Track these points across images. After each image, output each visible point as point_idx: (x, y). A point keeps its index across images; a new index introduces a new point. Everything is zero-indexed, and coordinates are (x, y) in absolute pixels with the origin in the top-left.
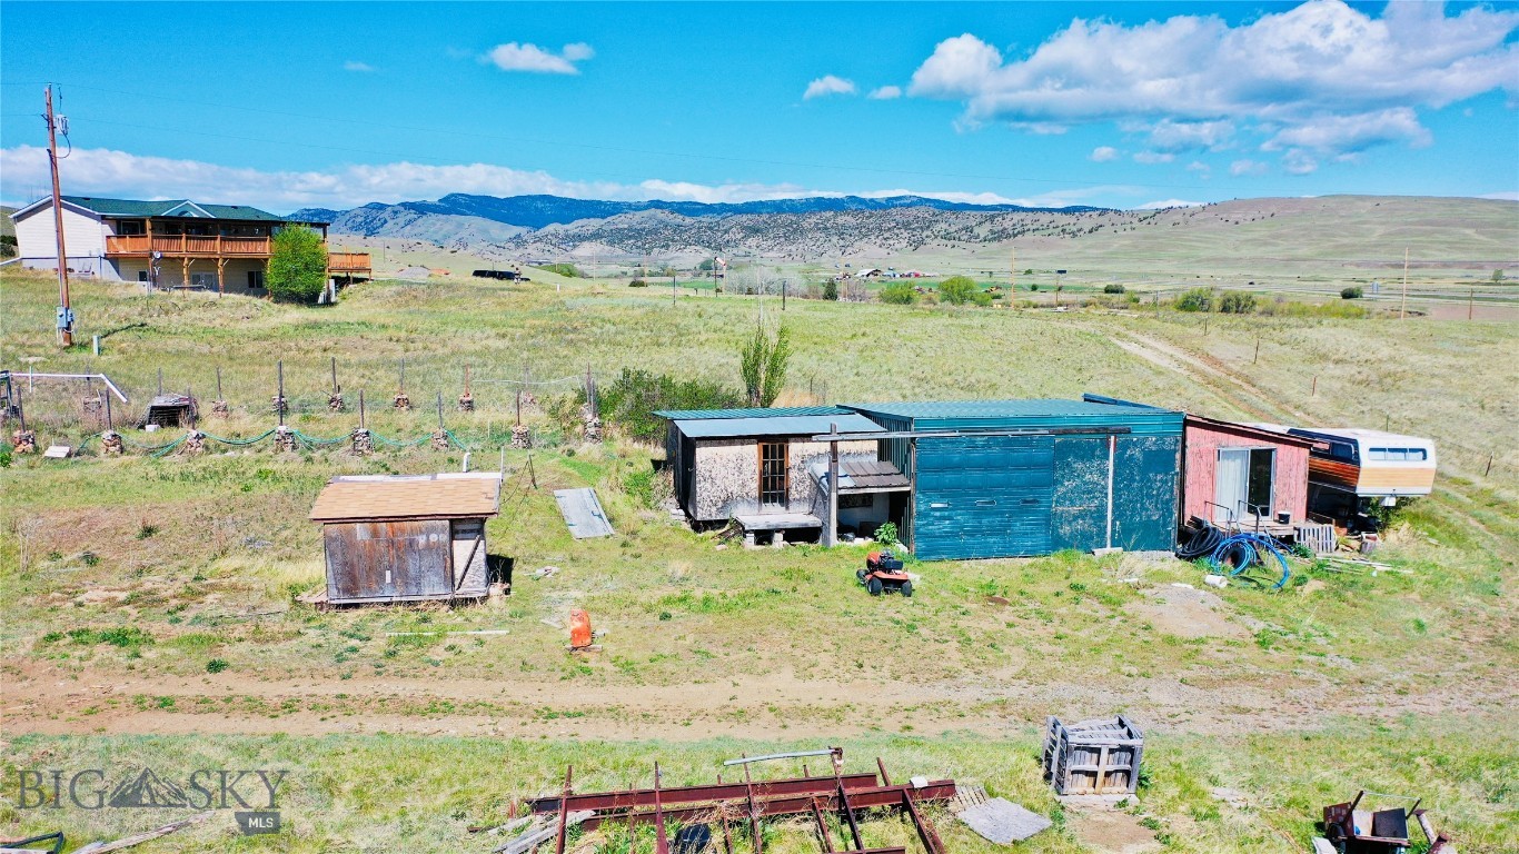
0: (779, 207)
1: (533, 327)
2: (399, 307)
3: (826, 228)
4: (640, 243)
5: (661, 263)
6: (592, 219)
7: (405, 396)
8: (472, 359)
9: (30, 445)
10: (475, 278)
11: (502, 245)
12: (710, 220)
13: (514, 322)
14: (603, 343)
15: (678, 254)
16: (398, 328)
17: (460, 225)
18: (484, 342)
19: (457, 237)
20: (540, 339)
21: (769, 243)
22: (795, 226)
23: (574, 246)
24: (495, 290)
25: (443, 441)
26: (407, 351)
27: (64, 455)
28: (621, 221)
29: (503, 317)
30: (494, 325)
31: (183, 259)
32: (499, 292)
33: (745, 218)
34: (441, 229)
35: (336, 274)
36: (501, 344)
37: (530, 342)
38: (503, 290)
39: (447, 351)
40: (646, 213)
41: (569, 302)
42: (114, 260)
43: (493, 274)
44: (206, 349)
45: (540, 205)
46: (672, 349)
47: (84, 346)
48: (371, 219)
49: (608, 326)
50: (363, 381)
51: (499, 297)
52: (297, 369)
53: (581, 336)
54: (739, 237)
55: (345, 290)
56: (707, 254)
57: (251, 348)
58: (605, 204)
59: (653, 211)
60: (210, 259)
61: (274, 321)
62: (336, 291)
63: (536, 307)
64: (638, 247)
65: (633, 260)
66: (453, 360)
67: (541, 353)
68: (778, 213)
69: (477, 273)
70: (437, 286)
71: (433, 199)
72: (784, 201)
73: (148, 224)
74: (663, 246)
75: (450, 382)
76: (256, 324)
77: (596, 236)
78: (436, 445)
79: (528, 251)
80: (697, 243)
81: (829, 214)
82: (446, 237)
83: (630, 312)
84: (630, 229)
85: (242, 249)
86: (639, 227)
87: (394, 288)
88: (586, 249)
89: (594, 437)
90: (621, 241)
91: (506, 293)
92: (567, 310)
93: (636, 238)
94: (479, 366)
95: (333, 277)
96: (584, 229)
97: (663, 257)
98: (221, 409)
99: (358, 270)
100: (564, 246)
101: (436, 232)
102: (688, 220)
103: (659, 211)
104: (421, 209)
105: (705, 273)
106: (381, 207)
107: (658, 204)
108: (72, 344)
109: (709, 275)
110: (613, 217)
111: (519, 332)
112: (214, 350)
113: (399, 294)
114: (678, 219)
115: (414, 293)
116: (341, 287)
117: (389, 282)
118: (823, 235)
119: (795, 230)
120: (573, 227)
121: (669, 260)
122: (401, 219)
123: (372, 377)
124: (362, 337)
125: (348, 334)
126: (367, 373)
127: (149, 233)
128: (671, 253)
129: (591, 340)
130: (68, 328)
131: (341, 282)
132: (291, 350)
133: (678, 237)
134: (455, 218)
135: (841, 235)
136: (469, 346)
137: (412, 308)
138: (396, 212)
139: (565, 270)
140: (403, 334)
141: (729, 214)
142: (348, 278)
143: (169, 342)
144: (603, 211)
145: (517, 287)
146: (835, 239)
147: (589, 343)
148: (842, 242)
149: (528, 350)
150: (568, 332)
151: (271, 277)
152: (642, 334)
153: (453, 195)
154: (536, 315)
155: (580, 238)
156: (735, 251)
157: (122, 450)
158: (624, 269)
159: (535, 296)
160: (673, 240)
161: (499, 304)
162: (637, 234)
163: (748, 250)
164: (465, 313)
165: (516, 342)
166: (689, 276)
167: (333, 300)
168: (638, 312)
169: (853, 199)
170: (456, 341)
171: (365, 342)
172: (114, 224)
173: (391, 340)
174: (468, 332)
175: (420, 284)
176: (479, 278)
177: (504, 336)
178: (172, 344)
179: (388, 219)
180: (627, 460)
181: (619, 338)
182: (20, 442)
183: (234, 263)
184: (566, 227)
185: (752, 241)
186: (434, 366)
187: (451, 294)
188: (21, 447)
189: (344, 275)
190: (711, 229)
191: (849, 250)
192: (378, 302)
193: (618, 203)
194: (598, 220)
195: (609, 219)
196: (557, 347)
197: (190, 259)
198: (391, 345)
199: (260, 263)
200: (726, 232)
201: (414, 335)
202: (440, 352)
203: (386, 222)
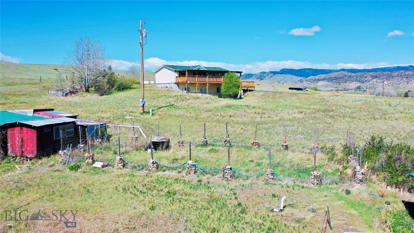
0: (384, 70)
1: (314, 109)
2: (263, 99)
3: (401, 76)
4: (337, 81)
5: (344, 87)
6: (323, 75)
7: (257, 141)
8: (288, 123)
9: (91, 160)
10: (289, 90)
11: (296, 82)
12: (360, 74)
13: (306, 107)
14: (347, 117)
15: (350, 84)
16: (259, 108)
17: (285, 77)
18: (293, 115)
19: (284, 80)
20: (317, 115)
21: (381, 80)
22: (390, 75)
23: (317, 82)
24: (297, 94)
25: (271, 176)
26: (261, 118)
27: (100, 166)
28: (332, 75)
29: (301, 104)
30: (297, 108)
31: (196, 83)
32: (299, 95)
33: (372, 73)
34: (280, 78)
35: (243, 89)
36: (301, 116)
37: (313, 115)
38: (300, 94)
39: (278, 118)
40: (339, 73)
41: (327, 99)
42: (178, 84)
43: (295, 89)
44: (188, 115)
45: (307, 71)
46: (382, 121)
47: (148, 113)
48: (262, 76)
49: (347, 109)
50: (242, 131)
51: (298, 96)
52: (218, 124)
53: (336, 114)
54: (370, 79)
55: (246, 94)
56: (359, 84)
57: (204, 115)
58: (327, 70)
59: (342, 72)
60: (204, 83)
61: (216, 105)
62: (243, 94)
63: (313, 100)
64: (336, 82)
65: (335, 86)
66: (280, 123)
67: (319, 121)
68: (384, 71)
69: (290, 89)
70: (276, 92)
71: (278, 70)
72: (386, 68)
73: (187, 72)
74: (345, 82)
75: (278, 133)
76: (210, 105)
77: (324, 79)
78: (267, 178)
79: (304, 84)
80: (356, 81)
81: (402, 71)
82: (281, 80)
83: (355, 103)
84: (334, 77)
85: (214, 80)
86: (337, 77)
87: (262, 93)
88: (320, 83)
89: (361, 181)
90: (332, 81)
91: (301, 95)
92: (326, 102)
93: (336, 80)
94: (291, 126)
95: (242, 90)
96: (321, 77)
97: (345, 85)
98: (181, 142)
99: (251, 87)
100: (314, 82)
101: (278, 79)
102: (353, 74)
103: (344, 72)
104: (275, 73)
105: (359, 90)
106: (265, 73)
107: (343, 70)
108: (144, 112)
109: (360, 90)
110: (330, 74)
111: (309, 111)
112: (191, 115)
113: (263, 95)
114: (350, 74)
115: (268, 95)
116: (245, 92)
117: (261, 91)
118: (400, 78)
119: (390, 77)
120: (317, 77)
121: (346, 86)
122: (269, 76)
123: (246, 129)
124: (245, 112)
125: (240, 109)
126: (244, 127)
127: (187, 75)
128: (348, 84)
129: (341, 115)
130: (143, 106)
131: (245, 91)
132: (218, 116)
133: (349, 79)
134: (284, 75)
135: (407, 78)
136: (287, 117)
137: (267, 100)
138: (268, 74)
139: (315, 89)
140: (260, 111)
141: (366, 72)
142: (247, 90)
143: (177, 112)
144: (326, 72)
145: (305, 93)
146: (404, 79)
147: (340, 117)
148: (407, 80)
149: (313, 119)
150: (330, 111)
151: (223, 90)
152: (365, 113)
153: (283, 69)
154: (314, 103)
155: (319, 80)
156: (368, 83)
157: (124, 166)
158: (332, 89)
159: (312, 96)
160: (348, 80)
161: (299, 99)
162: (336, 78)
163: (373, 83)
164: (286, 102)
165: (307, 115)
166: (353, 90)
167: (242, 97)
168: (359, 103)
169: (411, 66)
170: (282, 114)
171: (246, 114)
172: (179, 73)
173: (256, 113)
174: (287, 110)
175: (270, 92)
176: (291, 90)
177: (301, 113)
178: (178, 112)
179: (266, 76)
180: (386, 199)
181: (354, 115)
182: (87, 159)
183: (211, 85)
184: (315, 77)
185: (374, 80)
186: (272, 125)
187: (281, 95)
188: (87, 160)
189: (246, 89)
190: (360, 76)
191: (410, 82)
192: (256, 97)
193: (331, 70)
194: (324, 75)
195: (328, 74)
196: (326, 118)
197: (198, 83)
198: (256, 115)
199: (220, 85)
200: (366, 77)
201: (265, 111)
202: (275, 118)
203: (265, 76)
